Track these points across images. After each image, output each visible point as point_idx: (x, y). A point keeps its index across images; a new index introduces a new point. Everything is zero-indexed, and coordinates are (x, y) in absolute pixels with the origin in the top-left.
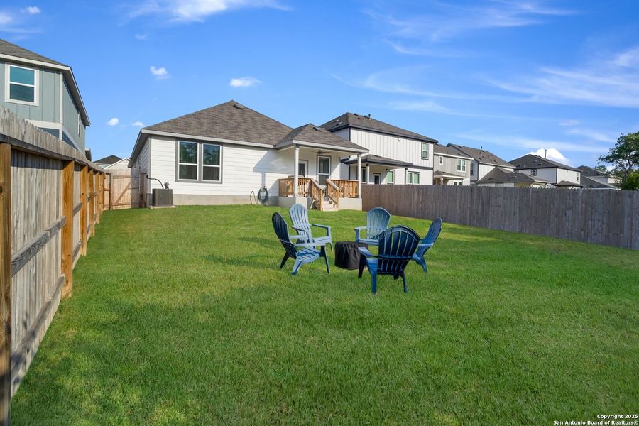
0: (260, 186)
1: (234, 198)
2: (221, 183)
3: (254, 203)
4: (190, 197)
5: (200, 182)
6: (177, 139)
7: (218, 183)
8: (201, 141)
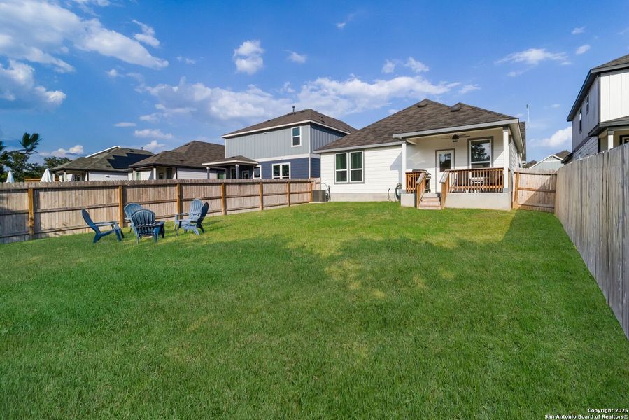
0: (397, 183)
1: (374, 195)
2: (364, 183)
3: (393, 200)
4: (343, 195)
5: (349, 183)
6: (334, 152)
7: (362, 183)
8: (348, 151)
